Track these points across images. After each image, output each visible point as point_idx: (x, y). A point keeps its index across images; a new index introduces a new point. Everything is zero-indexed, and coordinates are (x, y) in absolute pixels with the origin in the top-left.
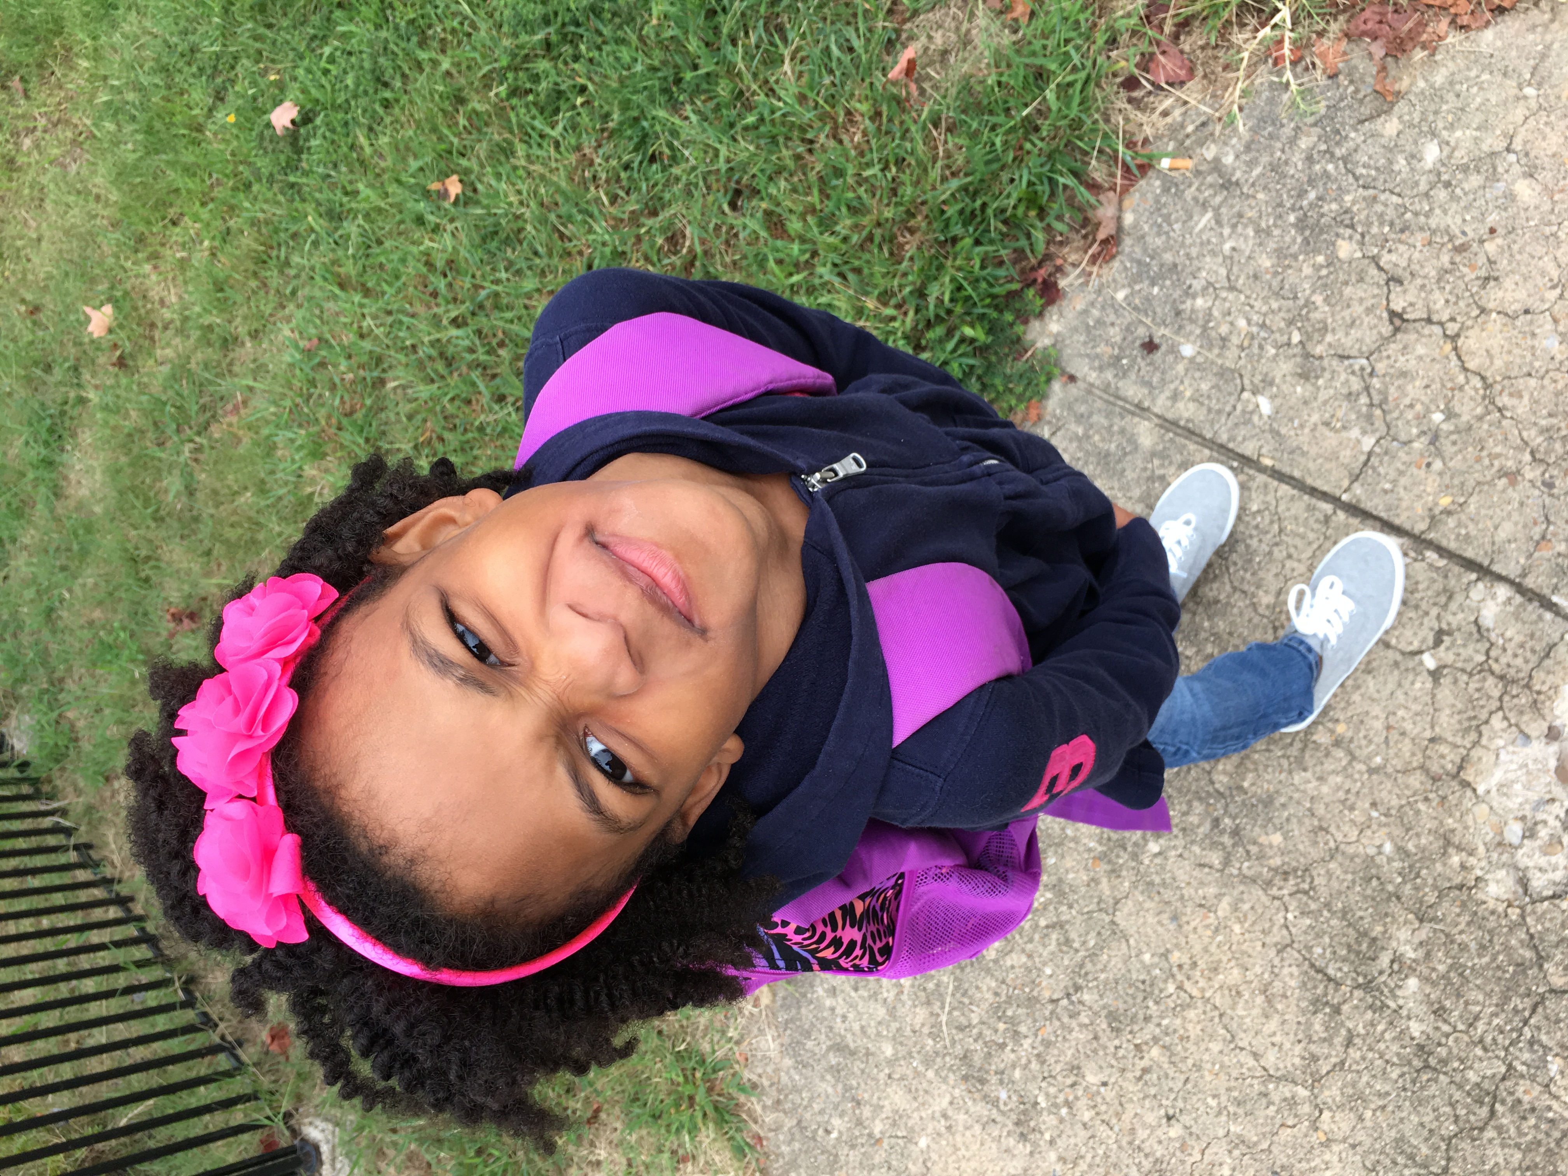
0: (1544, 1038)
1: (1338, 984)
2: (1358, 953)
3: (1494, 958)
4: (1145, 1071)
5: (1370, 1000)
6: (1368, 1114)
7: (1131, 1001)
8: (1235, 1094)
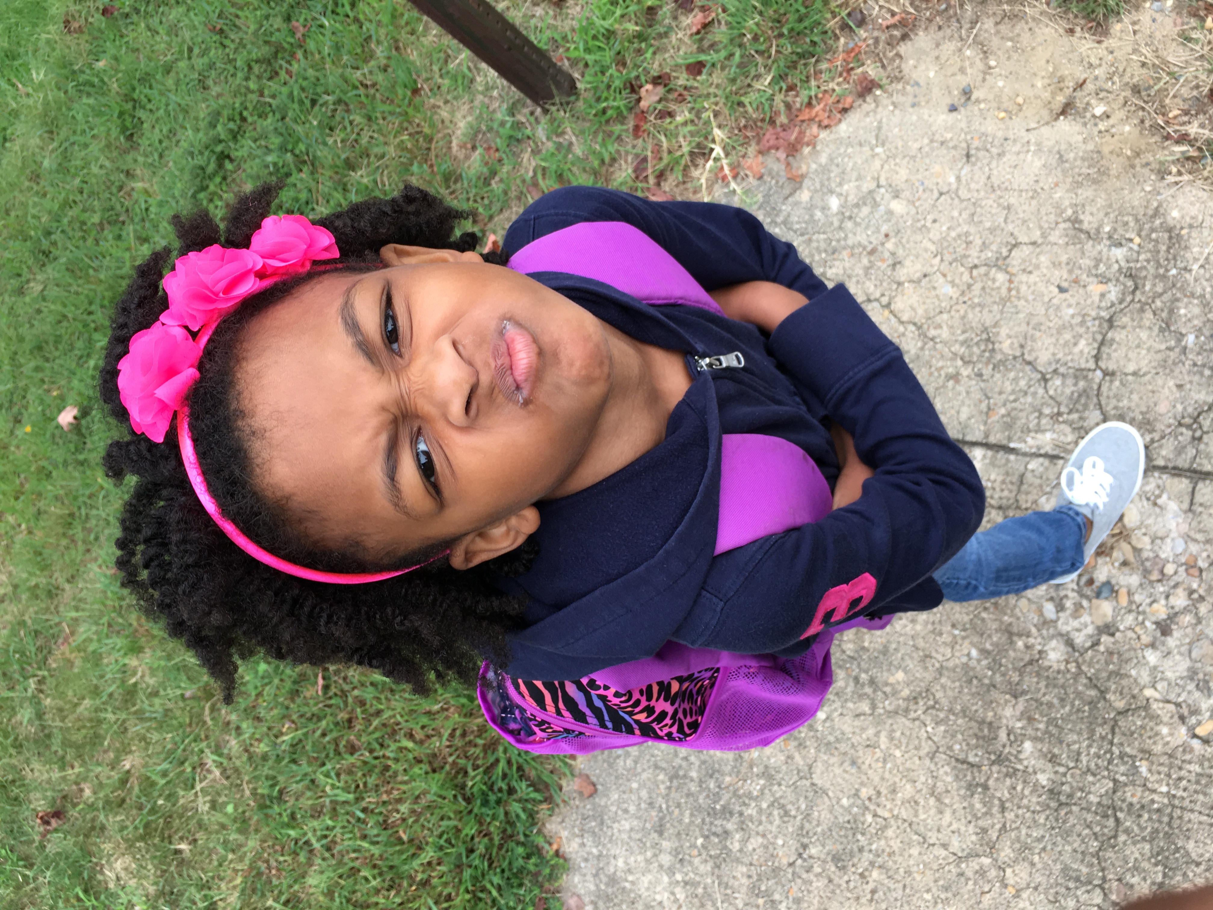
0: (1128, 750)
1: (979, 767)
2: (983, 738)
3: (1073, 706)
4: (873, 892)
5: (1004, 770)
6: (1036, 858)
7: (844, 840)
8: (941, 883)
